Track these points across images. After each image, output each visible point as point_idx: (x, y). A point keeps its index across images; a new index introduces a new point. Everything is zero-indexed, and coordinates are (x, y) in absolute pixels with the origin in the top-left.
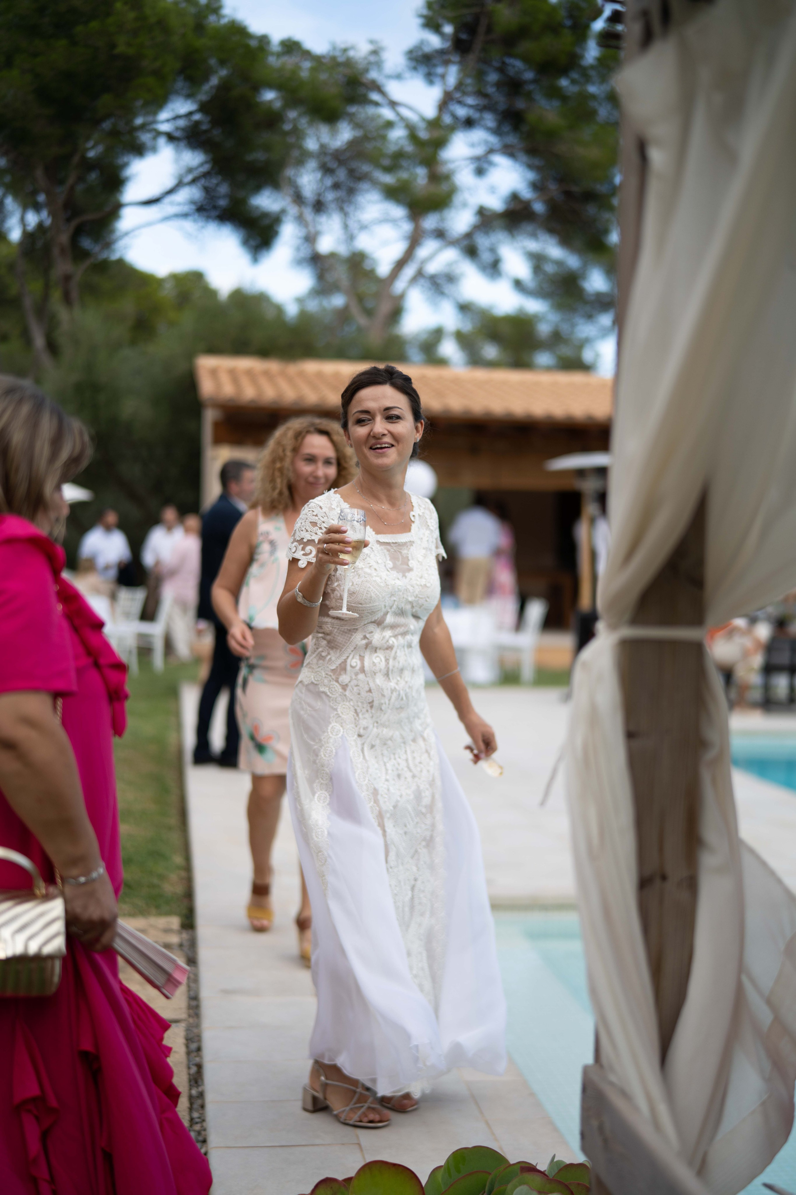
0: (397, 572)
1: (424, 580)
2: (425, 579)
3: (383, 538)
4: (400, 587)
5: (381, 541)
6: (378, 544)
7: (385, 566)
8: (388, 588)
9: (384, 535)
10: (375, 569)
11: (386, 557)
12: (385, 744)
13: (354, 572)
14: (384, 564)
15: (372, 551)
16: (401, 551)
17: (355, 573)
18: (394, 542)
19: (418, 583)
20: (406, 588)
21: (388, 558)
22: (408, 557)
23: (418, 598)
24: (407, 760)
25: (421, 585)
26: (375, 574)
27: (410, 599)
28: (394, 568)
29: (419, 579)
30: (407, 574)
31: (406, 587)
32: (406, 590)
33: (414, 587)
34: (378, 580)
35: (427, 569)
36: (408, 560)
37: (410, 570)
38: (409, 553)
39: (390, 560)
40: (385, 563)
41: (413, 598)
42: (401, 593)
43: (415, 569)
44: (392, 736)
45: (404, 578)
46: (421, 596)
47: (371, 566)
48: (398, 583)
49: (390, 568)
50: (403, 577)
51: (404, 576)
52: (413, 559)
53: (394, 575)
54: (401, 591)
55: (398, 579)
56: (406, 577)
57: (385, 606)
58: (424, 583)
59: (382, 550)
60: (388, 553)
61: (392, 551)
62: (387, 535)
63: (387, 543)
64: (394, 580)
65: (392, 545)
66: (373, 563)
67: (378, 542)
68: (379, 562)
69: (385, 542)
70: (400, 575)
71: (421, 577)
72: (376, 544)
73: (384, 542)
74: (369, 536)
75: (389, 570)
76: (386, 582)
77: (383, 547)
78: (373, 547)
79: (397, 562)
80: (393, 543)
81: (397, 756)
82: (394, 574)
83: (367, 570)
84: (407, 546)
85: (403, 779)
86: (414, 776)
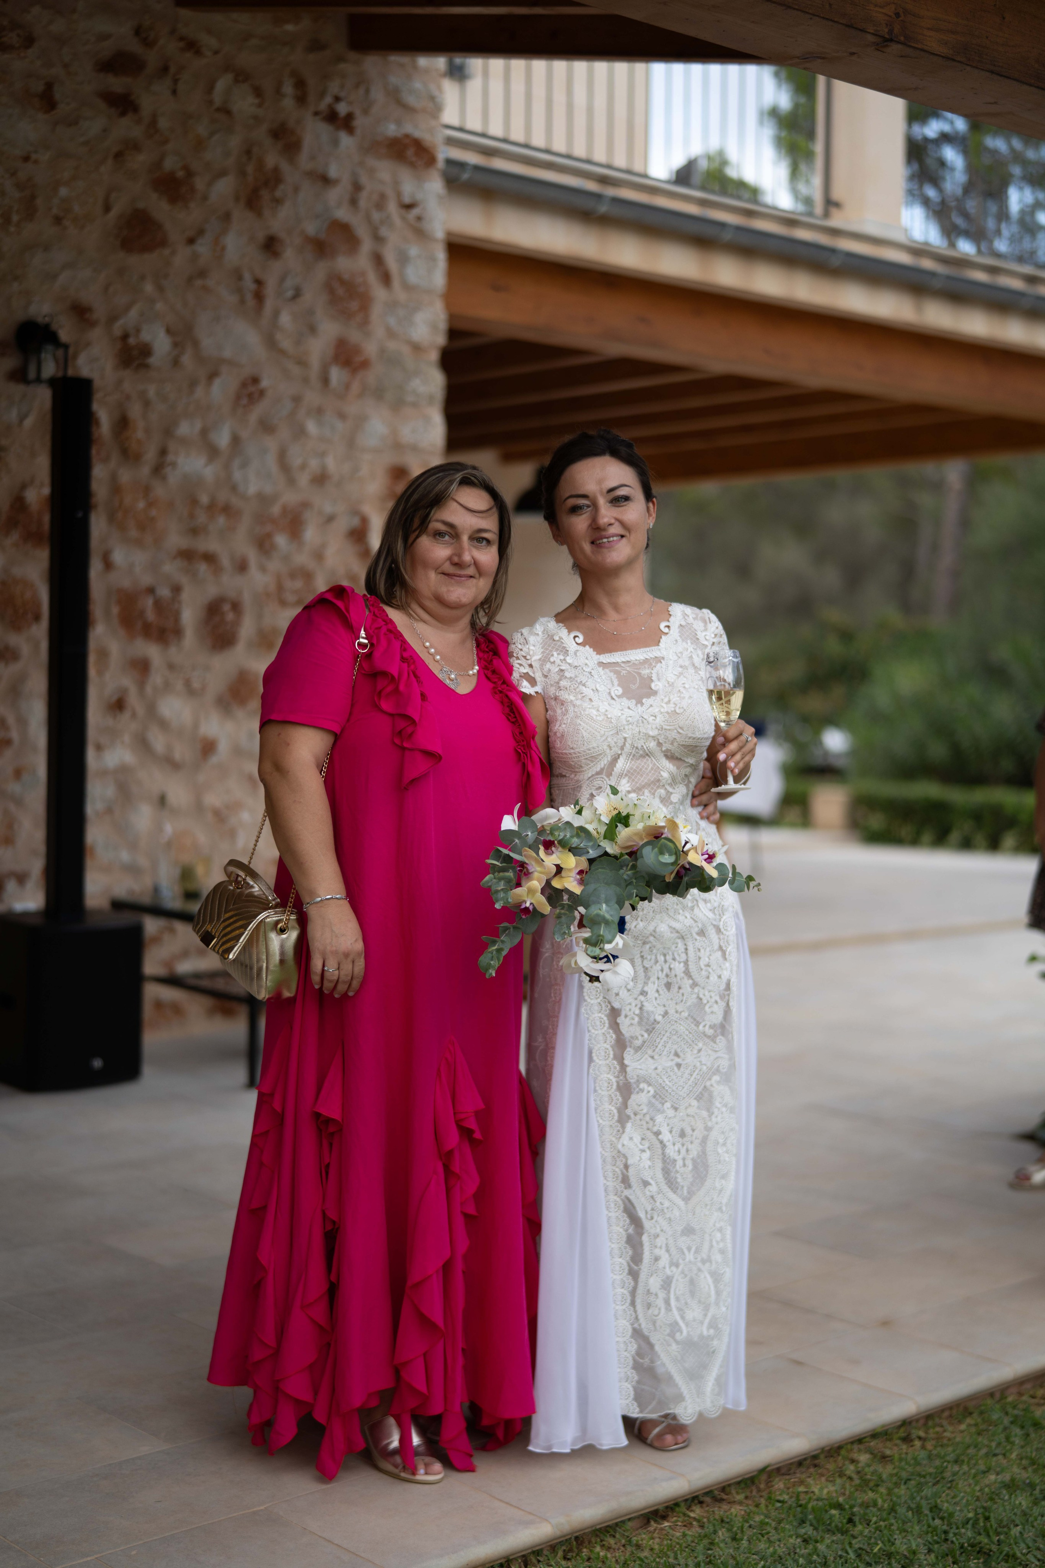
0: (629, 699)
3: (608, 657)
4: (629, 719)
5: (604, 661)
7: (609, 693)
8: (611, 722)
9: (611, 653)
11: (612, 682)
12: (644, 943)
14: (608, 691)
16: (638, 671)
19: (662, 710)
20: (640, 719)
21: (616, 682)
22: (652, 677)
24: (686, 963)
25: (668, 713)
27: (651, 733)
28: (626, 694)
29: (665, 705)
30: (645, 700)
31: (641, 716)
32: (643, 722)
33: (655, 717)
36: (651, 681)
37: (651, 694)
38: (652, 672)
39: (619, 685)
40: (609, 689)
41: (656, 732)
42: (634, 727)
43: (660, 692)
44: (654, 931)
45: (639, 705)
46: (668, 728)
48: (629, 714)
49: (617, 696)
50: (636, 705)
51: (640, 703)
52: (659, 680)
53: (623, 704)
54: (634, 724)
55: (630, 708)
56: (642, 704)
58: (673, 709)
59: (606, 673)
60: (615, 674)
61: (624, 673)
62: (614, 653)
63: (614, 663)
64: (622, 710)
65: (623, 665)
67: (600, 663)
68: (600, 689)
69: (612, 663)
71: (668, 702)
72: (597, 667)
74: (585, 658)
75: (615, 698)
77: (607, 670)
79: (630, 686)
80: (624, 662)
81: (669, 958)
82: (623, 702)
84: (651, 664)
85: (675, 989)
86: (695, 985)
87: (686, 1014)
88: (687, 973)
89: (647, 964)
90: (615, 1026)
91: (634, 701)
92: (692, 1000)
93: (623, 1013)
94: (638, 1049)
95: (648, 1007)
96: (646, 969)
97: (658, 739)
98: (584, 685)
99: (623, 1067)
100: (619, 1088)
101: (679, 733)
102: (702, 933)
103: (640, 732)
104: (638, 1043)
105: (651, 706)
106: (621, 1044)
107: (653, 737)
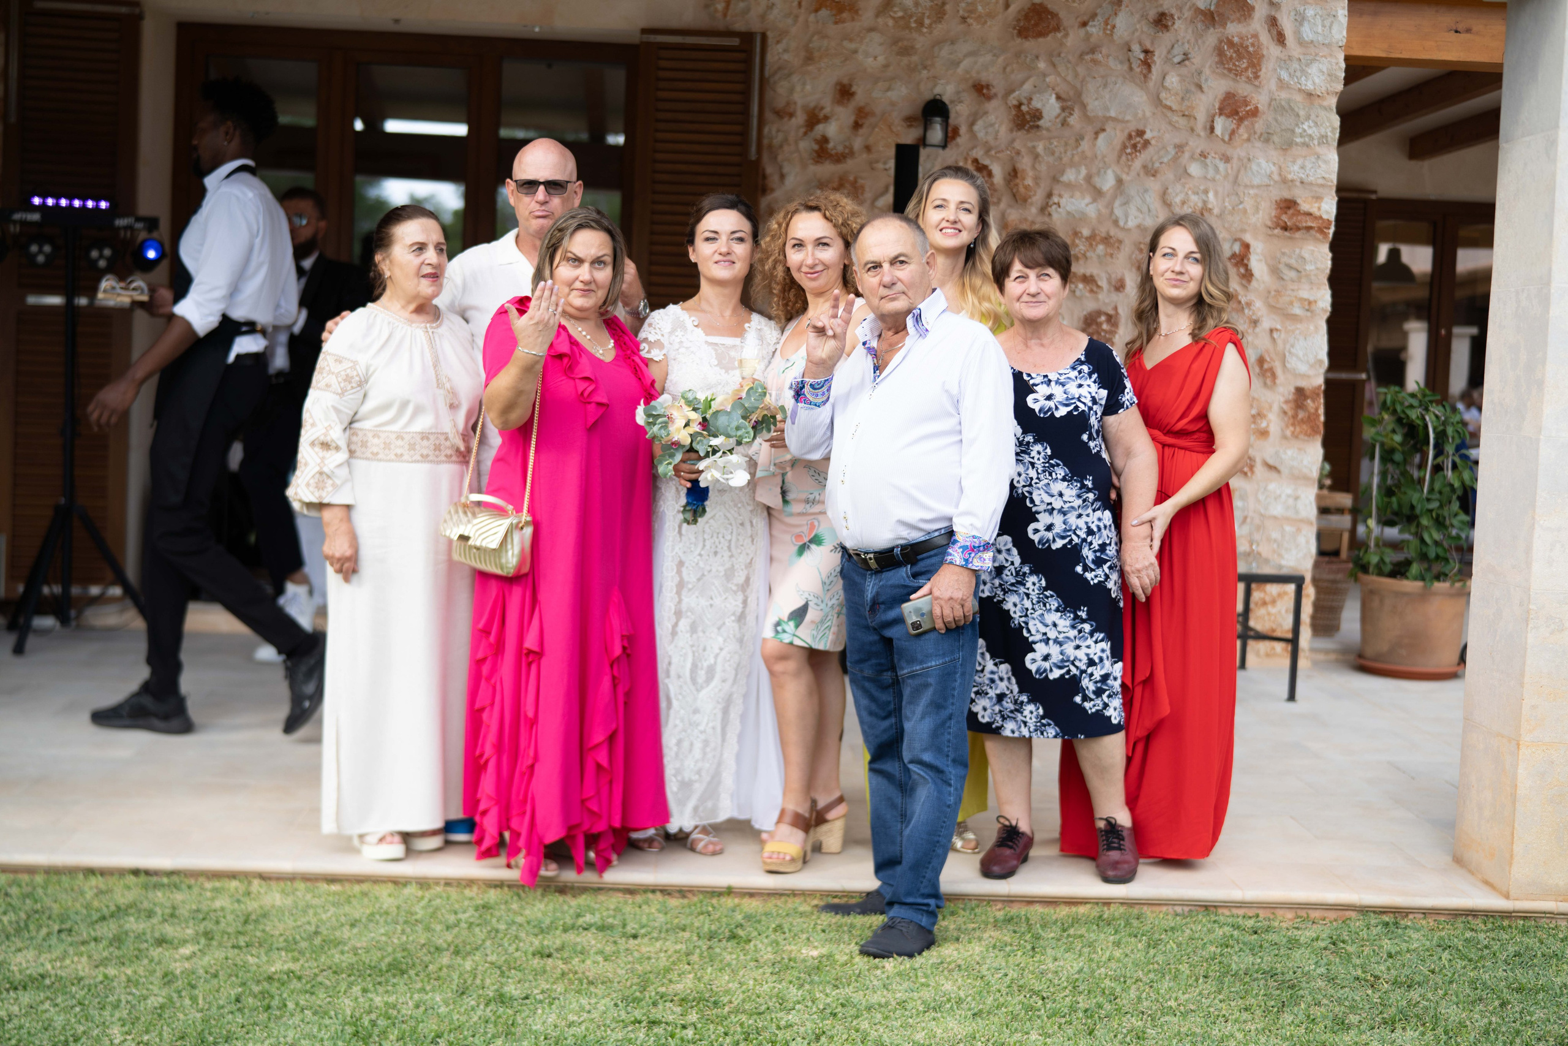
24: (730, 541)
81: (720, 536)
85: (719, 556)
86: (731, 556)
87: (722, 573)
88: (729, 548)
89: (706, 536)
90: (679, 572)
92: (728, 565)
93: (686, 564)
94: (690, 590)
95: (701, 564)
96: (704, 540)
99: (680, 601)
100: (675, 613)
102: (742, 524)
104: (690, 586)
106: (681, 585)
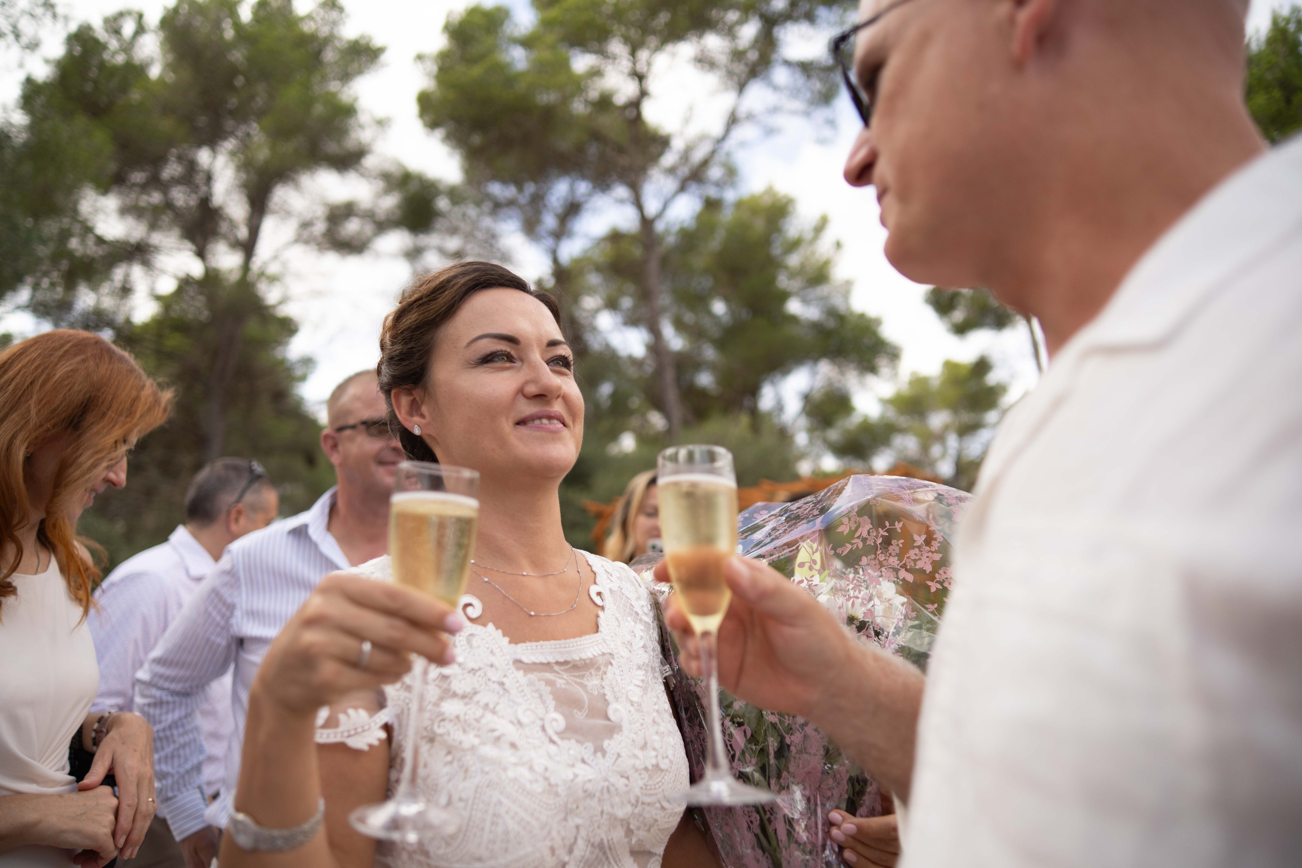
0: (578, 741)
1: (654, 753)
2: (654, 749)
3: (531, 652)
4: (589, 786)
5: (525, 659)
6: (518, 669)
7: (543, 729)
8: (557, 795)
9: (534, 644)
10: (513, 745)
11: (544, 702)
13: (451, 762)
14: (540, 723)
15: (501, 692)
16: (585, 682)
17: (455, 764)
18: (562, 660)
19: (637, 764)
20: (606, 784)
21: (551, 704)
22: (605, 695)
23: (639, 808)
25: (646, 769)
26: (513, 760)
27: (621, 813)
28: (571, 731)
29: (640, 754)
30: (606, 743)
31: (606, 780)
32: (609, 791)
33: (628, 778)
34: (524, 772)
35: (654, 722)
36: (607, 703)
37: (613, 729)
38: (603, 684)
39: (556, 709)
40: (542, 719)
41: (629, 809)
42: (594, 803)
43: (625, 725)
45: (599, 754)
46: (648, 800)
47: (498, 739)
48: (584, 773)
49: (557, 733)
50: (595, 752)
51: (600, 750)
52: (617, 699)
53: (572, 752)
54: (594, 795)
55: (583, 761)
56: (604, 753)
57: (553, 850)
58: (654, 761)
59: (531, 684)
60: (549, 689)
61: (561, 684)
62: (541, 643)
63: (542, 664)
64: (573, 766)
65: (556, 668)
66: (503, 726)
67: (518, 663)
68: (524, 720)
69: (537, 661)
70: (586, 750)
71: (644, 747)
72: (513, 669)
73: (534, 664)
74: (492, 652)
75: (555, 738)
76: (546, 779)
77: (533, 676)
78: (505, 680)
79: (575, 711)
80: (557, 663)
82: (572, 748)
83: (489, 751)
84: (598, 669)
91: (590, 746)
97: (629, 824)
98: (494, 712)
101: (663, 808)
103: (602, 812)
105: (619, 756)
107: (622, 820)
